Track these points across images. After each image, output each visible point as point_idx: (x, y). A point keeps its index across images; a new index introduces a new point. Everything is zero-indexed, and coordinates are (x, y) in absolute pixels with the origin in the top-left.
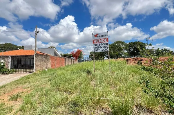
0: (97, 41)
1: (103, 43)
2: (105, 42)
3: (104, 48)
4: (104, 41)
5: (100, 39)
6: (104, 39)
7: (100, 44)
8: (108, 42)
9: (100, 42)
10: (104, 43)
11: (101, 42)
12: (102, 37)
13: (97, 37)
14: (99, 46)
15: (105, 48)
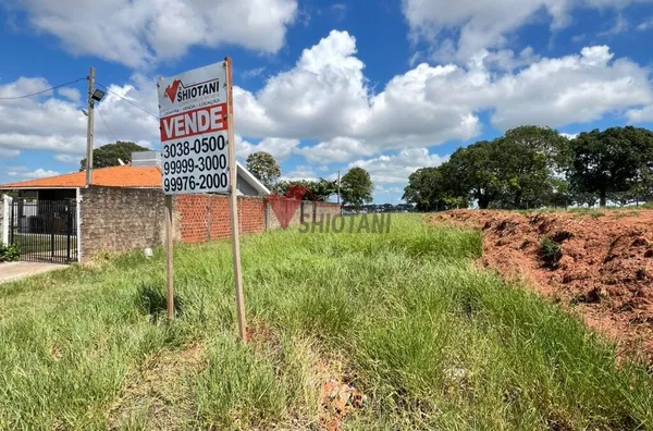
0: (178, 126)
1: (200, 137)
2: (209, 130)
3: (205, 173)
4: (206, 128)
5: (190, 113)
6: (208, 109)
7: (191, 140)
8: (224, 133)
9: (191, 133)
10: (208, 135)
11: (195, 131)
12: (200, 101)
13: (177, 98)
14: (187, 158)
15: (212, 172)
